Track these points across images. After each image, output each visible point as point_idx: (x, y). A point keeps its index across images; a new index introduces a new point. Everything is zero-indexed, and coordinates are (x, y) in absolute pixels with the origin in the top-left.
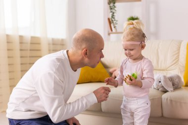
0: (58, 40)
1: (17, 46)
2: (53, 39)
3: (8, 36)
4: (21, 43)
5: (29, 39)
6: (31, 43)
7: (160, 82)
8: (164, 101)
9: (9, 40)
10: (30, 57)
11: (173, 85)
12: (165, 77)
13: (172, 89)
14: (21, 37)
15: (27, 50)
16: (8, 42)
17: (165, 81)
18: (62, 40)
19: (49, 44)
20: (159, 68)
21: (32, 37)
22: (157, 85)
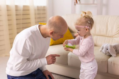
0: (41, 7)
1: (14, 13)
2: (38, 7)
3: (7, 6)
4: (16, 10)
5: (22, 7)
6: (24, 10)
7: (107, 49)
8: (109, 64)
9: (8, 9)
10: (23, 19)
11: (116, 51)
12: (111, 46)
13: (115, 55)
14: (16, 6)
15: (20, 15)
16: (8, 10)
17: (111, 49)
18: (44, 7)
19: (35, 10)
20: (108, 35)
21: (24, 6)
22: (105, 51)
